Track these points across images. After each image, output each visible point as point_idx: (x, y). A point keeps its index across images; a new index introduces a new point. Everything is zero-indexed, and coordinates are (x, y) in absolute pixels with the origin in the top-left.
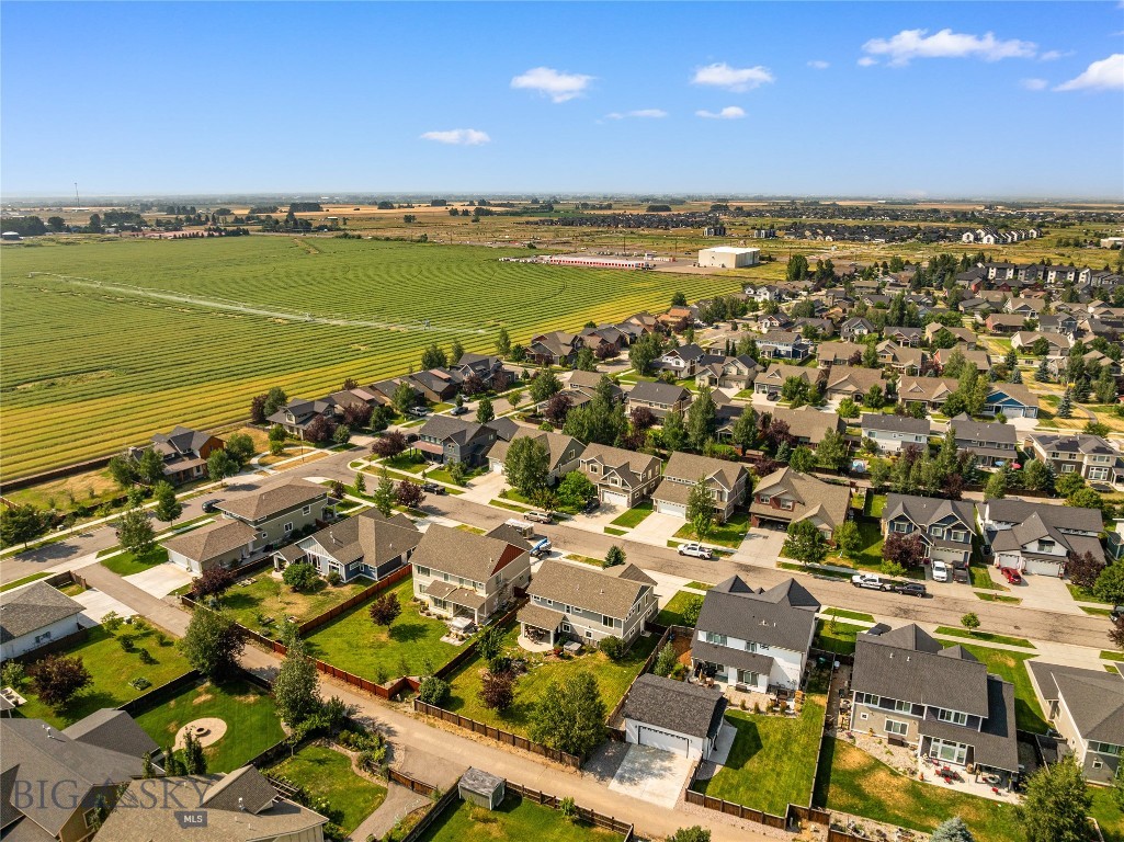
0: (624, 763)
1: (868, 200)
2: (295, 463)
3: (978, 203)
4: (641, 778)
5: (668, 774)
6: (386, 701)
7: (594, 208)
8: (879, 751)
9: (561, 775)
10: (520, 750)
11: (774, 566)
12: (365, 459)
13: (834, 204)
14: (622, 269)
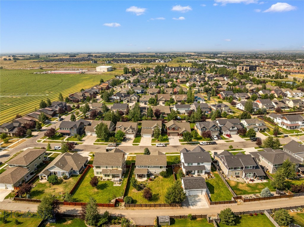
0: (189, 201)
1: (127, 53)
2: (16, 144)
3: (153, 53)
4: (196, 203)
5: (201, 200)
6: (114, 208)
7: (52, 57)
8: (236, 180)
9: (178, 210)
10: (162, 207)
11: (180, 145)
12: (41, 139)
13: (119, 54)
14: (75, 74)
